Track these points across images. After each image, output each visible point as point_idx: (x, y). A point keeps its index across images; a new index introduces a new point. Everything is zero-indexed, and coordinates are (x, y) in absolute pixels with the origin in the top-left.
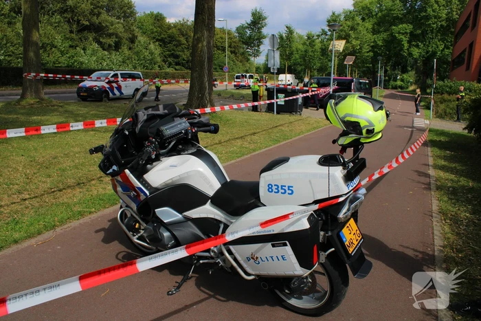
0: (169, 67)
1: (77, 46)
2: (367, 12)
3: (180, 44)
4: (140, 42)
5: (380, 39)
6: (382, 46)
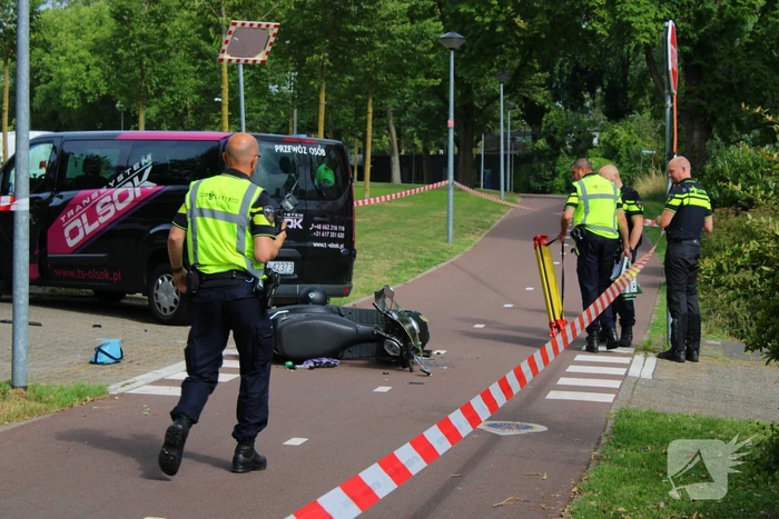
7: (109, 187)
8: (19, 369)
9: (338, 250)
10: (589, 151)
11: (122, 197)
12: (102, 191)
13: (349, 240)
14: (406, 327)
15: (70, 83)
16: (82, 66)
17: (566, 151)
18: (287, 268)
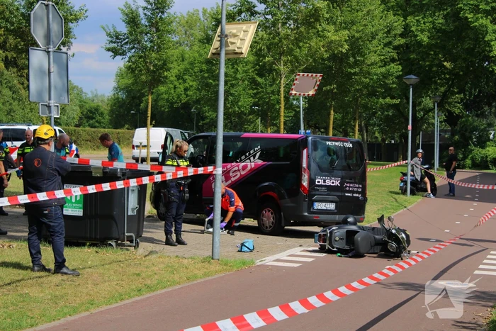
5: (422, 31)
6: (430, 47)
7: (237, 162)
8: (216, 250)
9: (358, 197)
10: (488, 143)
11: (244, 168)
12: (233, 164)
13: (364, 193)
14: (400, 237)
15: (165, 96)
16: (171, 86)
17: (473, 144)
18: (332, 206)
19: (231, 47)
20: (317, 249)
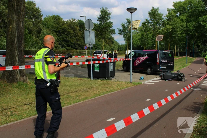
0: (62, 48)
1: (2, 36)
2: (182, 9)
3: (69, 34)
4: (43, 33)
5: (191, 26)
6: (192, 30)
8: (131, 80)
11: (143, 58)
13: (173, 64)
14: (181, 75)
15: (135, 44)
16: (137, 42)
17: (203, 52)
18: (165, 67)
19: (134, 27)
20: (160, 78)
